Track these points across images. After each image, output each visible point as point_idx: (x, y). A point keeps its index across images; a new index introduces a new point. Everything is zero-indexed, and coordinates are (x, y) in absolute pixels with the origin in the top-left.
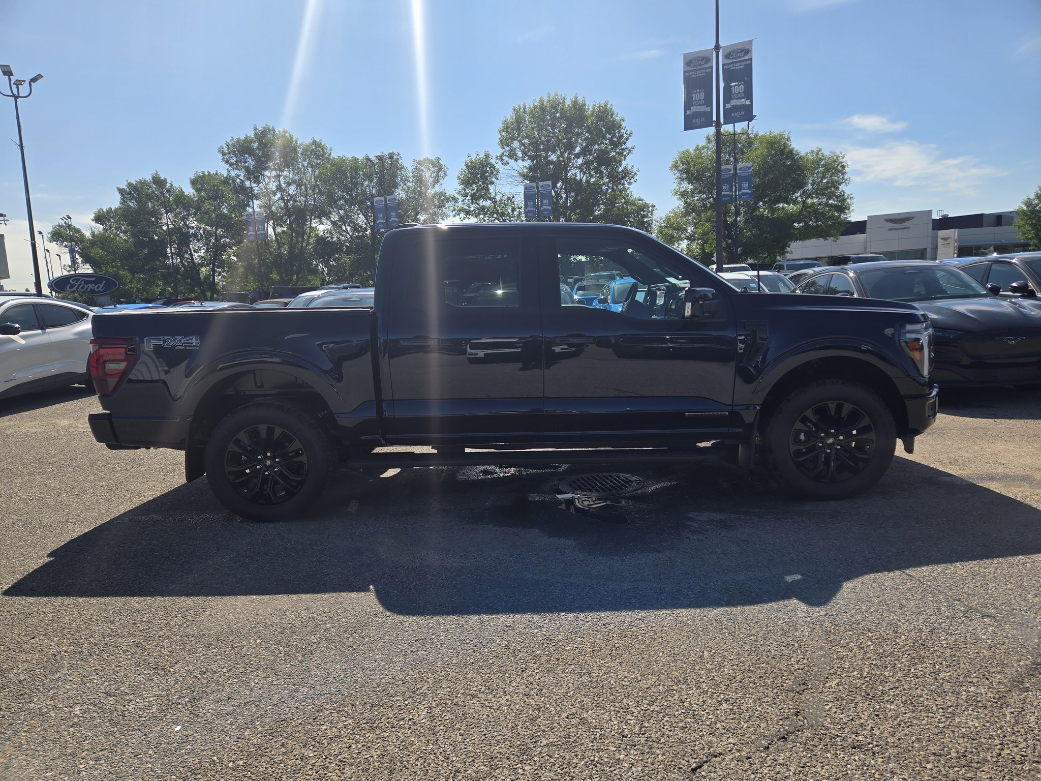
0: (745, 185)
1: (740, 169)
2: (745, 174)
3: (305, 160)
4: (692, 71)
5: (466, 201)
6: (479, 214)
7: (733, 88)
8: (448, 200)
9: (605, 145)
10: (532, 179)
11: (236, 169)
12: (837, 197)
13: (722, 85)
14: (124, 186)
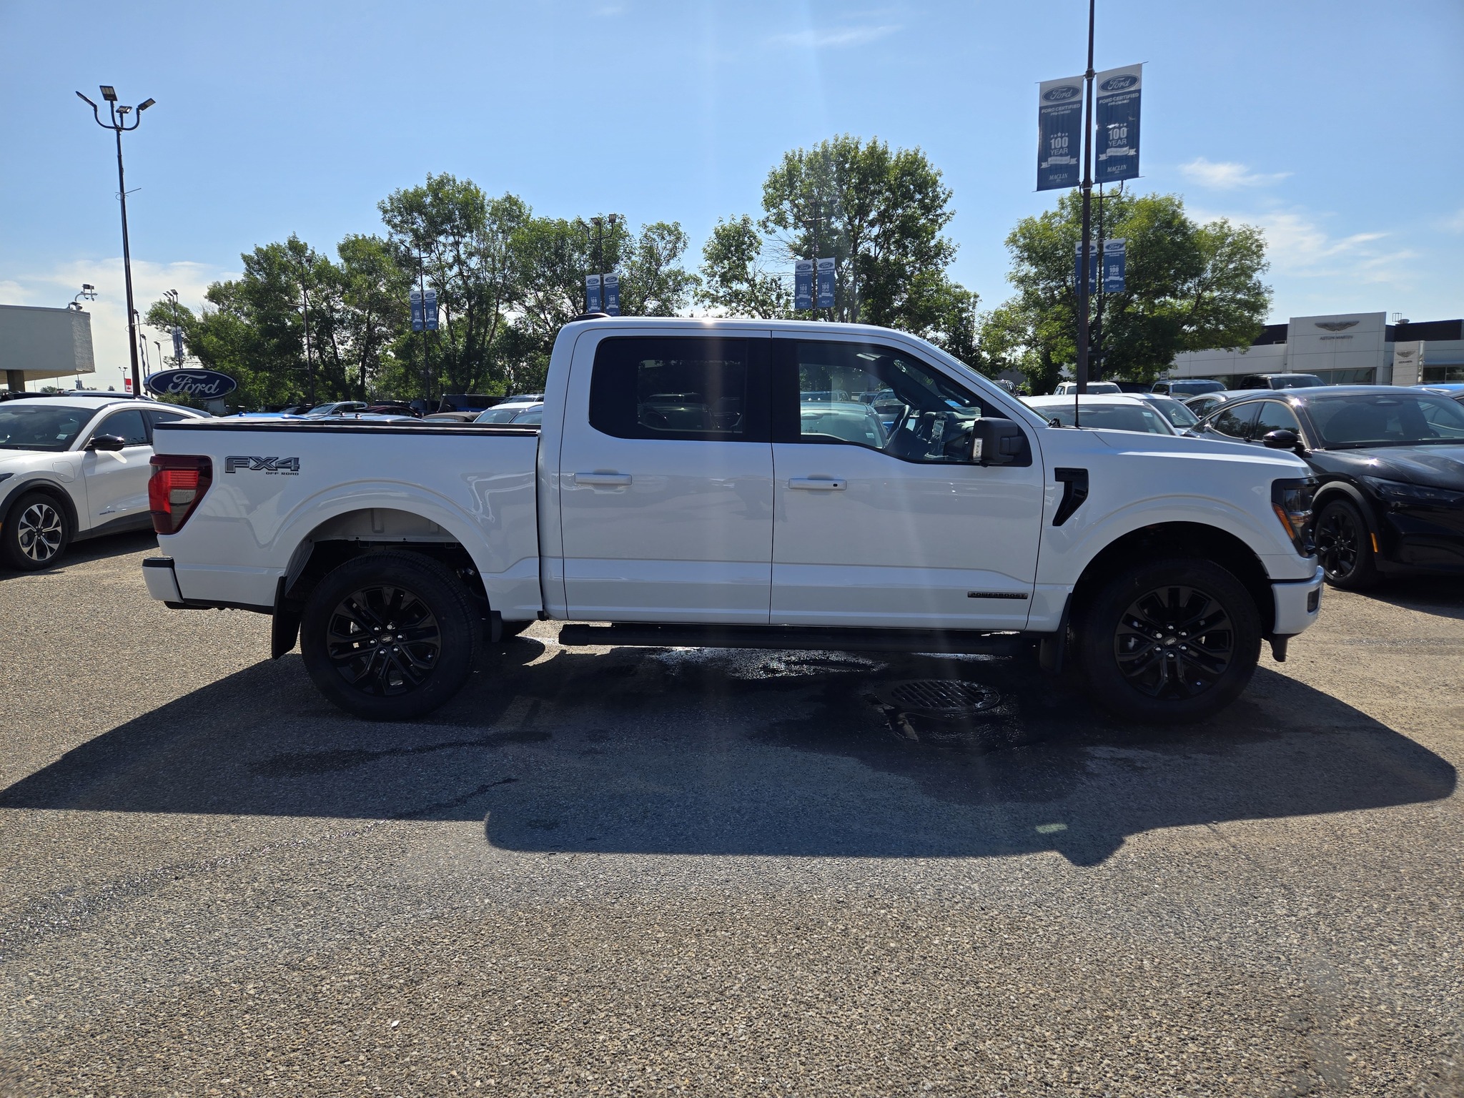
0: (1114, 269)
1: (1108, 247)
2: (1115, 255)
3: (494, 222)
4: (1051, 107)
5: (714, 283)
6: (731, 301)
7: (1111, 132)
8: (687, 280)
9: (914, 208)
10: (807, 256)
11: (401, 232)
12: (1249, 289)
13: (1094, 127)
14: (251, 252)
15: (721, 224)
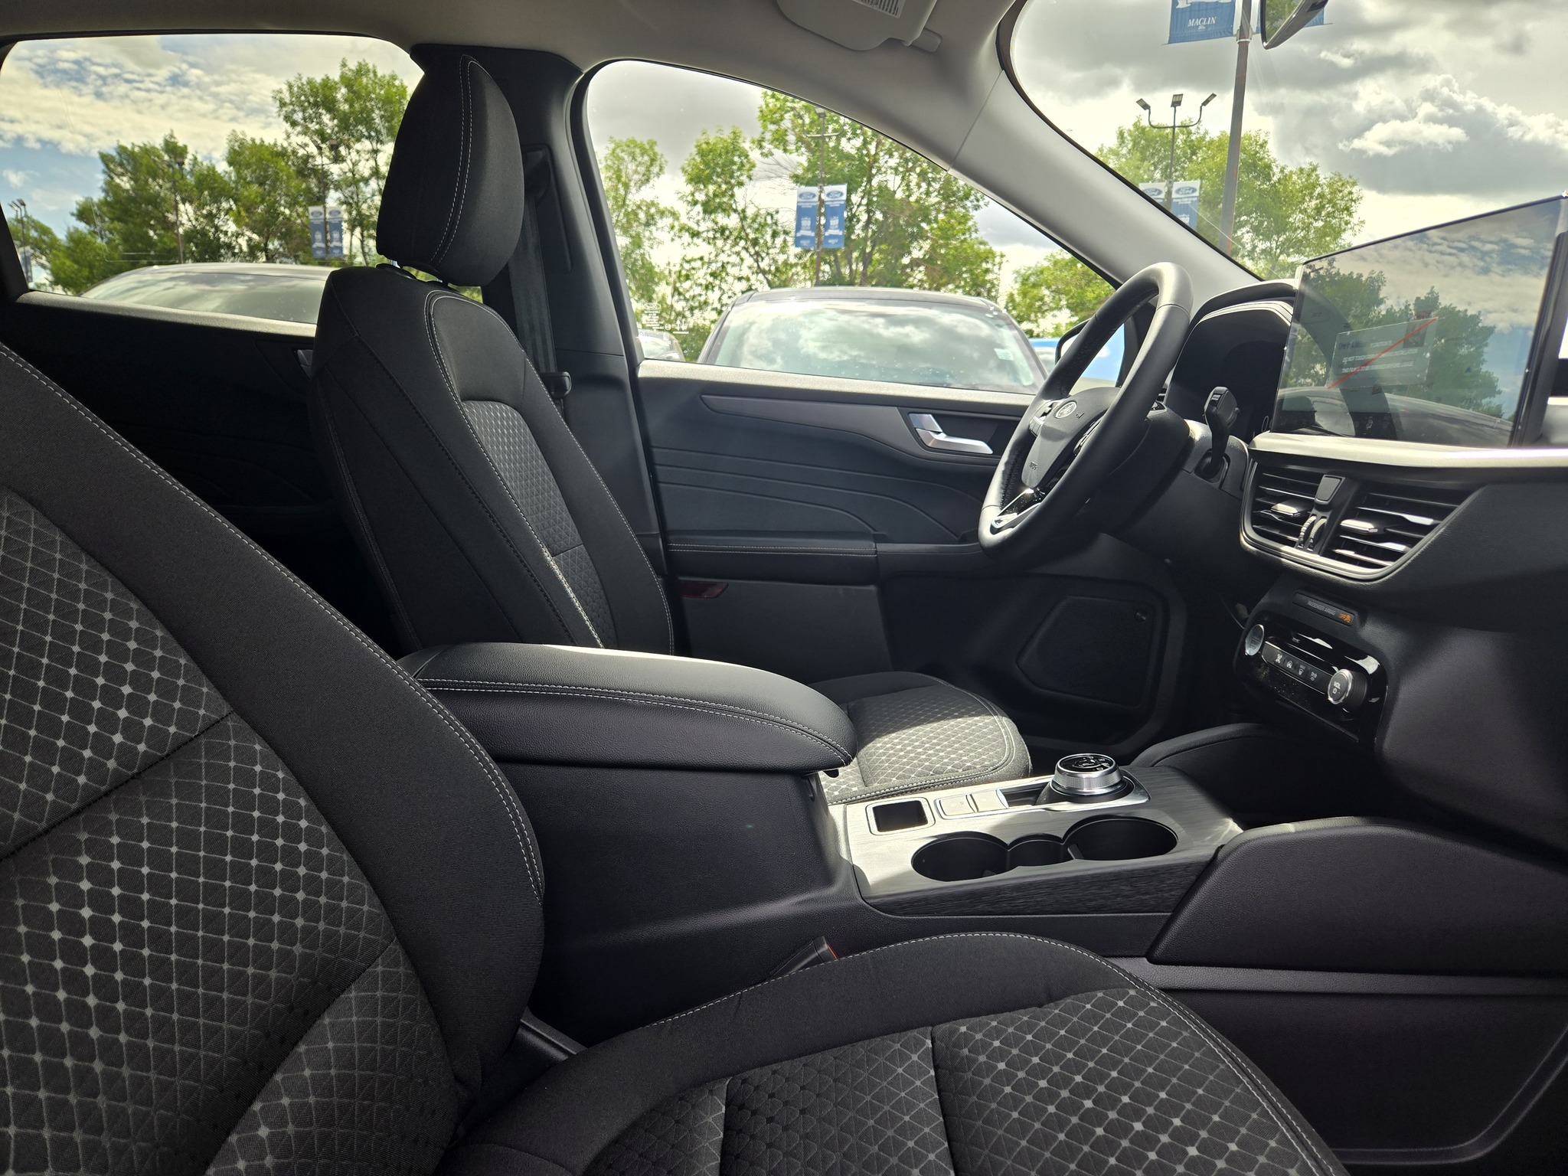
1: (1178, 191)
2: (1186, 199)
5: (693, 213)
6: (715, 238)
8: (662, 213)
10: (810, 184)
11: (305, 134)
14: (110, 150)
15: (704, 137)
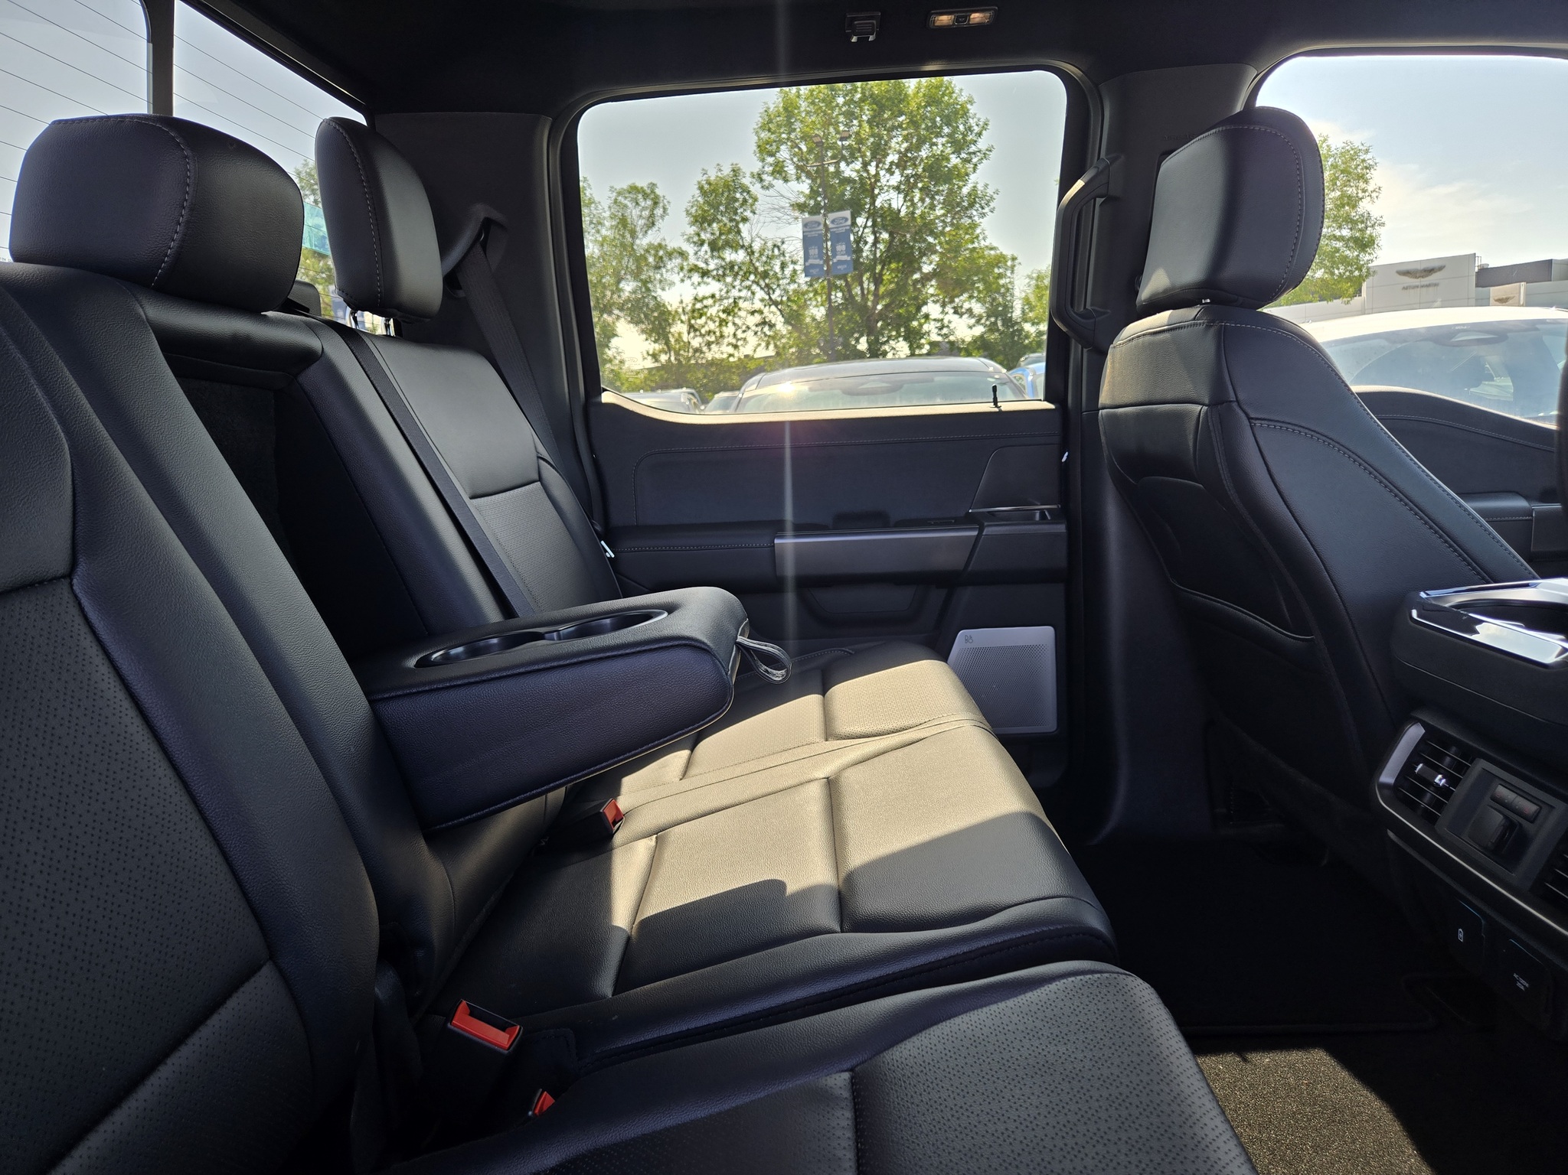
6: (724, 275)
8: (670, 255)
9: (942, 145)
15: (705, 177)
